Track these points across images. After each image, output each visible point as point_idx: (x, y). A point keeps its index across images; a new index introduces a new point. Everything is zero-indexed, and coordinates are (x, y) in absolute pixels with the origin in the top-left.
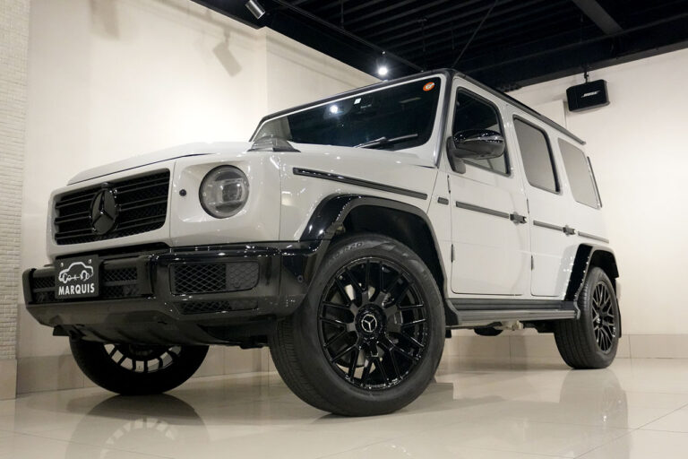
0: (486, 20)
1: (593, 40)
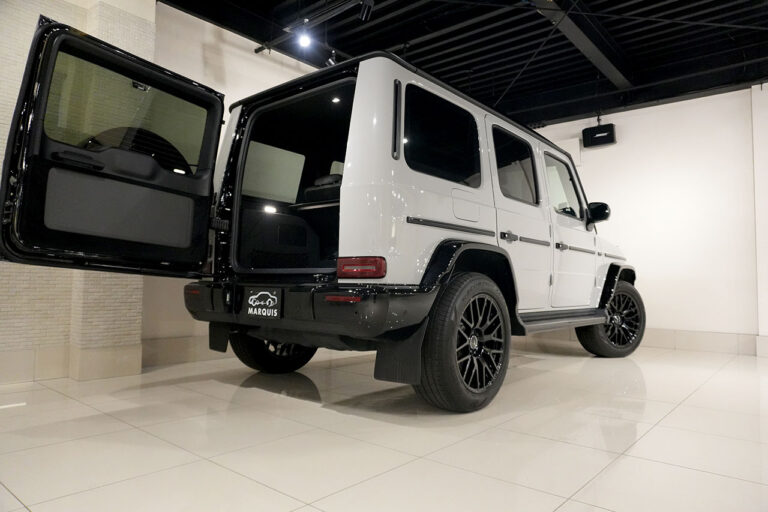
0: (524, 72)
1: (607, 94)
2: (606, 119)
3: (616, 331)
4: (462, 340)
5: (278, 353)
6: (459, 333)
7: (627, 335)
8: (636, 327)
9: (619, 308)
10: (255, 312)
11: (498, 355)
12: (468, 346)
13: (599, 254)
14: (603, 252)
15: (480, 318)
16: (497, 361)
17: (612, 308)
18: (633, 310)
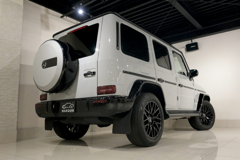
0: (162, 24)
1: (194, 31)
2: (194, 41)
3: (204, 120)
4: (145, 118)
5: (72, 132)
6: (144, 115)
7: (209, 121)
8: (212, 118)
9: (204, 111)
10: (65, 111)
11: (159, 125)
12: (148, 120)
13: (195, 90)
14: (197, 89)
15: (152, 110)
16: (159, 127)
17: (202, 111)
18: (210, 111)
